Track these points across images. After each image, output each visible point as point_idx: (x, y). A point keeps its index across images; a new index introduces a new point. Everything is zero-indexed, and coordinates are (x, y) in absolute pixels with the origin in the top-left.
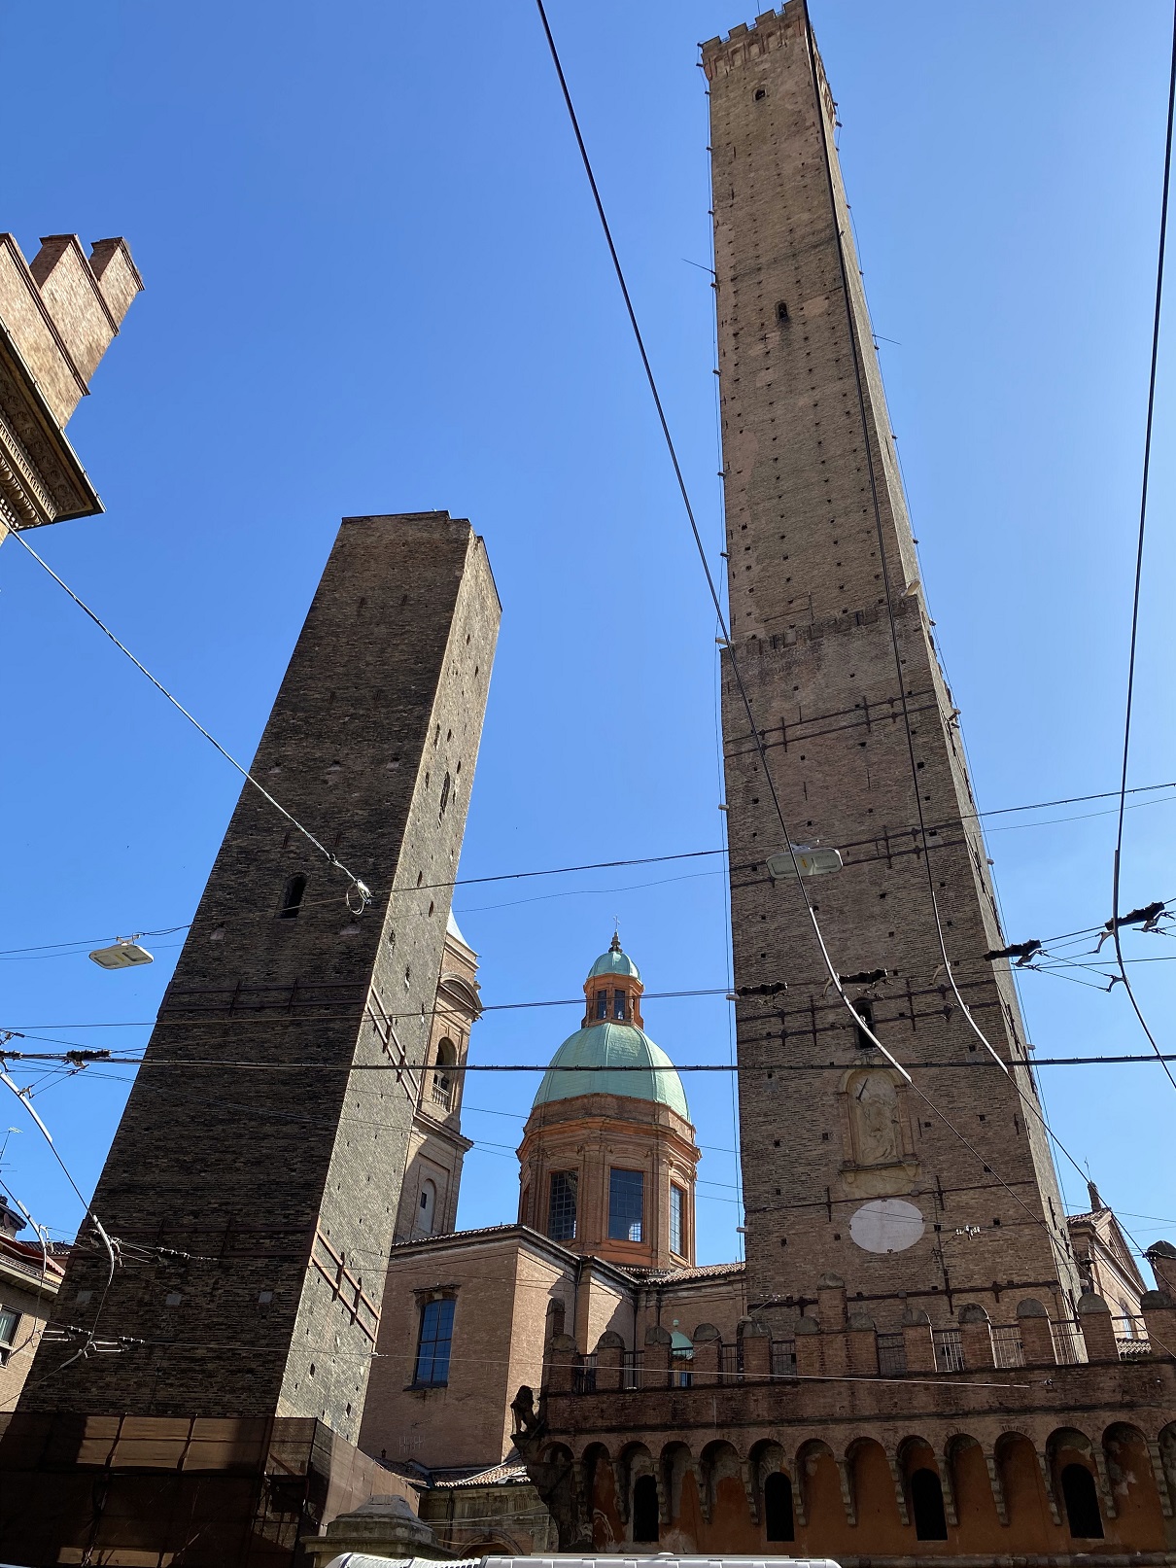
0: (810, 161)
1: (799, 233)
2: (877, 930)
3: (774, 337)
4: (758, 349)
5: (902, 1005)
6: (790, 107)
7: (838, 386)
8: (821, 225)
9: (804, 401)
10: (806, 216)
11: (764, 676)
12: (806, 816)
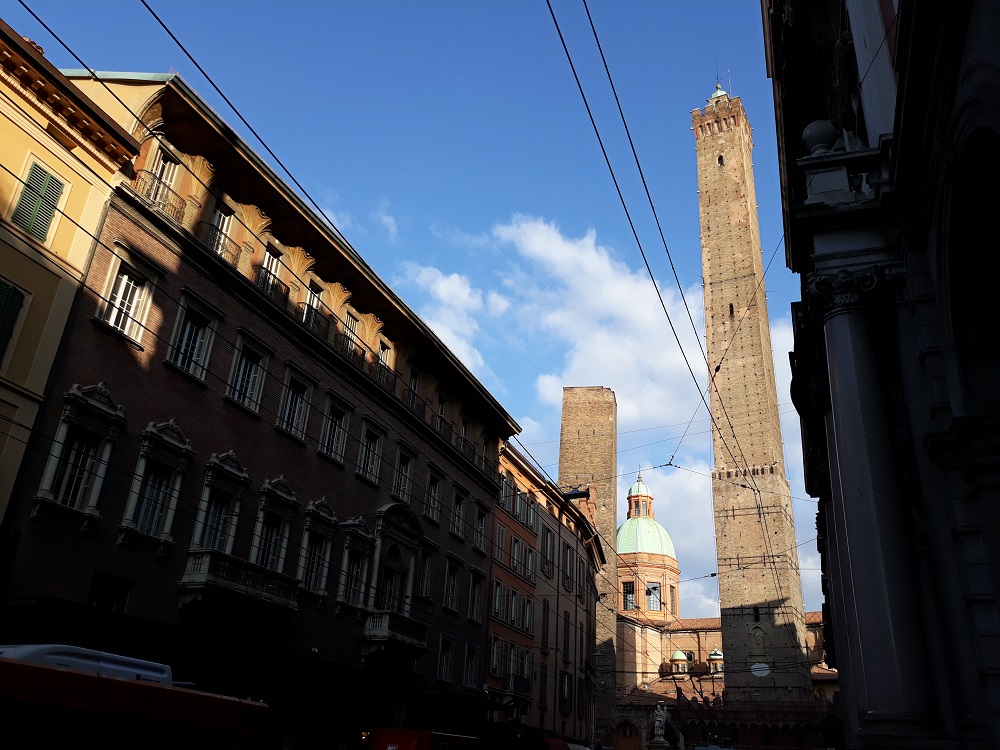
0: (742, 220)
1: (738, 265)
2: (761, 586)
3: (728, 323)
4: (721, 329)
5: (767, 610)
6: (735, 179)
7: (751, 360)
8: (747, 264)
9: (740, 363)
10: (740, 256)
11: (727, 487)
12: (741, 544)
